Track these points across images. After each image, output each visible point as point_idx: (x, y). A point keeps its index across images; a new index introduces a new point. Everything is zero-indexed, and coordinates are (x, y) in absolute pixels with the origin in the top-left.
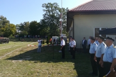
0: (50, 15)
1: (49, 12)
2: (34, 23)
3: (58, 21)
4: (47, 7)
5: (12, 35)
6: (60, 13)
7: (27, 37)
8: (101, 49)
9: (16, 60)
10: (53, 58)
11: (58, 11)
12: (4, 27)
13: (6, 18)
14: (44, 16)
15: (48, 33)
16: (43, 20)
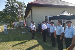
0: (10, 6)
1: (10, 3)
3: (17, 11)
6: (18, 5)
8: (60, 29)
10: (20, 38)
11: (17, 3)
14: (6, 6)
15: (10, 19)
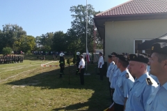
0: (81, 23)
1: (80, 18)
2: (59, 35)
3: (92, 30)
4: (77, 11)
5: (29, 51)
7: (50, 54)
9: (18, 85)
10: (69, 84)
12: (19, 41)
13: (21, 28)
15: (79, 48)
16: (71, 30)
